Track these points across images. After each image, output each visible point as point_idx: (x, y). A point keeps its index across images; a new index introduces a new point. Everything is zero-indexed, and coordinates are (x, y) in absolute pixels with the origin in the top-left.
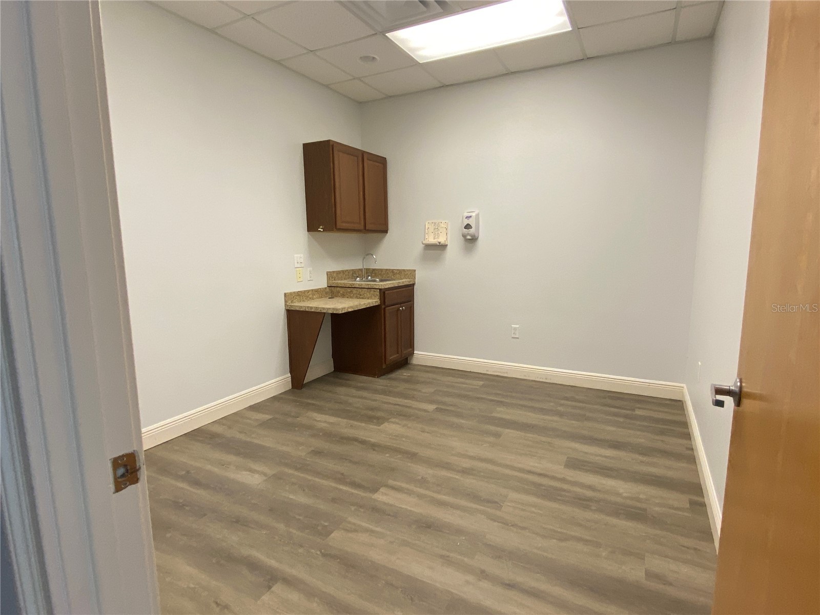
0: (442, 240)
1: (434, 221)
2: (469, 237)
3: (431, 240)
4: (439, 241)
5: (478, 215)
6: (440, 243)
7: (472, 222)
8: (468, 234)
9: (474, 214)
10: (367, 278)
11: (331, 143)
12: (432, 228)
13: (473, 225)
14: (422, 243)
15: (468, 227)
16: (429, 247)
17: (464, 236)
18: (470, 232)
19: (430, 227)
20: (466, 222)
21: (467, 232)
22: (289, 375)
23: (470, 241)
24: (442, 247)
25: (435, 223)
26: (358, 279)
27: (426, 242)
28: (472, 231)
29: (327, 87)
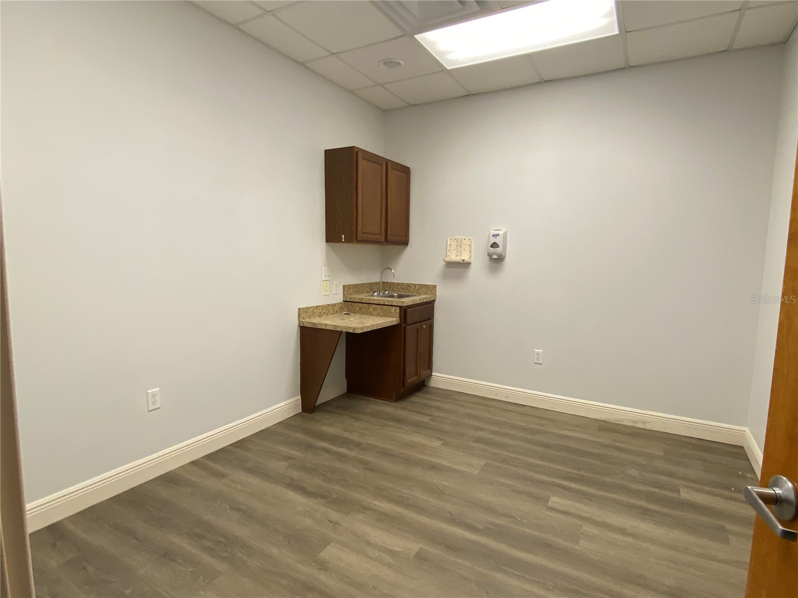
0: (465, 257)
1: (455, 238)
2: (495, 257)
3: (453, 257)
4: (463, 258)
5: (505, 234)
6: (463, 260)
7: (498, 240)
8: (495, 253)
9: (501, 233)
10: (384, 293)
11: (355, 150)
12: (454, 244)
13: (501, 244)
14: (444, 261)
15: (495, 245)
16: (450, 265)
17: (490, 255)
18: (496, 251)
19: (452, 243)
20: (493, 240)
21: (493, 252)
22: (299, 397)
23: (496, 260)
24: (465, 265)
25: (458, 240)
26: (376, 294)
27: (448, 259)
28: (498, 250)
29: (352, 92)
